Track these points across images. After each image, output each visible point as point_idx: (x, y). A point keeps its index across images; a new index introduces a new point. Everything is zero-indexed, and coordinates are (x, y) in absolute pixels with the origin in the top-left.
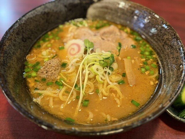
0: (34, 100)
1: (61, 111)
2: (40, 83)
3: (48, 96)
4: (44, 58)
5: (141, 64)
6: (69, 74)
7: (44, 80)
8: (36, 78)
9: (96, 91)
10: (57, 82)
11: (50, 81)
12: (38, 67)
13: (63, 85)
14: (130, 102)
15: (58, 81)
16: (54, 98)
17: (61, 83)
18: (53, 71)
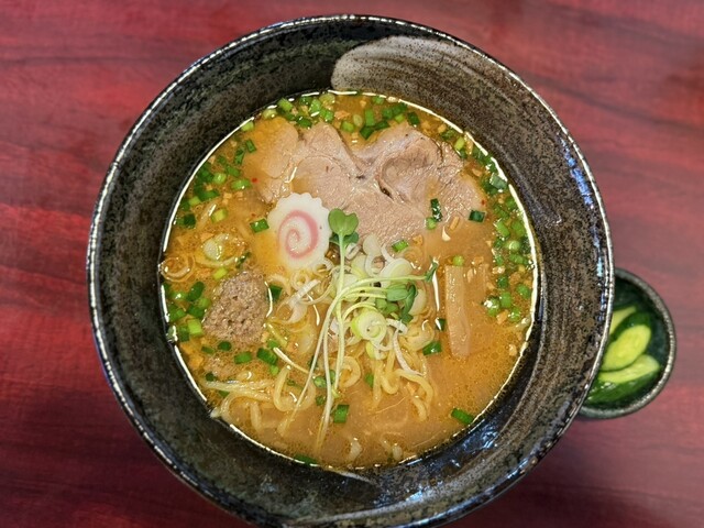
0: (214, 414)
1: (282, 439)
2: (218, 355)
3: (244, 398)
4: (213, 269)
5: (491, 287)
6: (292, 326)
7: (225, 346)
8: (204, 342)
9: (367, 377)
10: (261, 350)
11: (243, 350)
12: (203, 302)
13: (278, 362)
14: (450, 416)
15: (265, 347)
16: (260, 403)
17: (272, 354)
18: (248, 322)
